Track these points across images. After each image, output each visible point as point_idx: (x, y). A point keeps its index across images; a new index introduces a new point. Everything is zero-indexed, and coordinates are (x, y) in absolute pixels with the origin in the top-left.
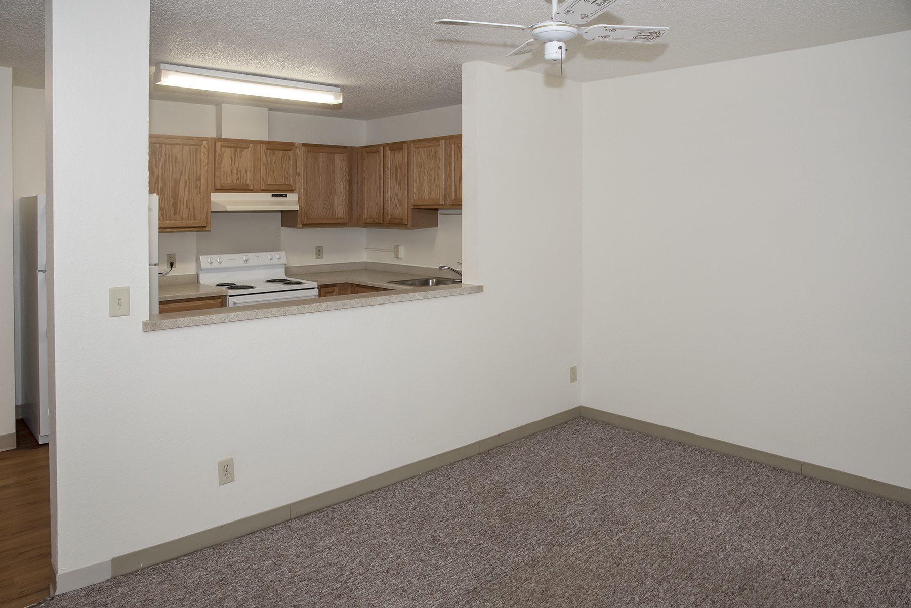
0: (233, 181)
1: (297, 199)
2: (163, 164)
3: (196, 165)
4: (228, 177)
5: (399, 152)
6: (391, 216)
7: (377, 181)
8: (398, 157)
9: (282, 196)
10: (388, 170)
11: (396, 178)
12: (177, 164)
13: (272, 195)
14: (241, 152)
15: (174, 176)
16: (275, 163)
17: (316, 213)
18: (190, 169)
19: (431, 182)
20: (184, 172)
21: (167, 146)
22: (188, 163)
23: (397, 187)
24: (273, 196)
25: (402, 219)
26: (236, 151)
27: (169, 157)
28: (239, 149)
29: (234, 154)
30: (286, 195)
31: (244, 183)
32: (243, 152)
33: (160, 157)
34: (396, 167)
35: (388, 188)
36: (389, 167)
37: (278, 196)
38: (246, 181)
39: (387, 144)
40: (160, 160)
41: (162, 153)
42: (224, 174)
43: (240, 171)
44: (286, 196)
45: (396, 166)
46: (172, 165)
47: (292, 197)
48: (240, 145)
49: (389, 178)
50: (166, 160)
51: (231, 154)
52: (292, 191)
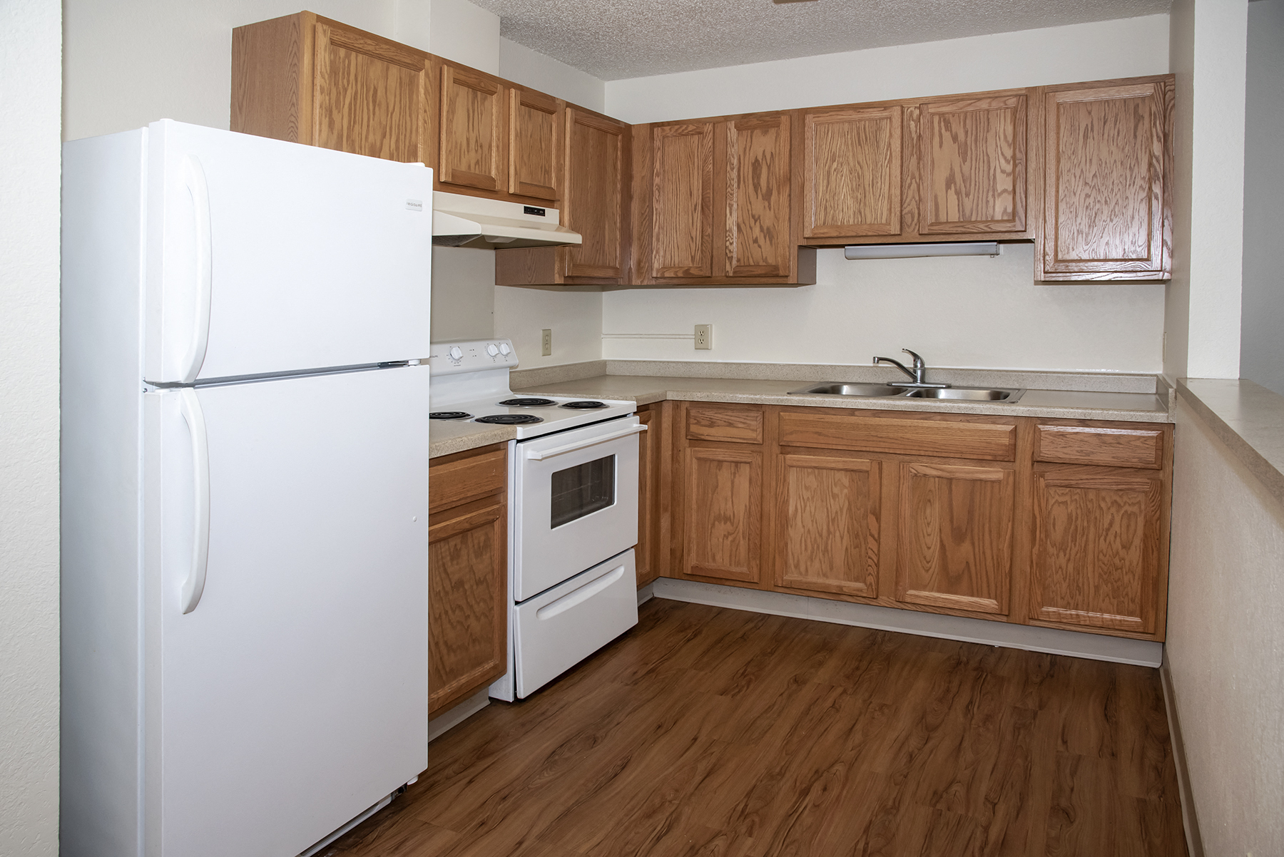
0: (469, 166)
1: (558, 223)
2: (350, 104)
3: (410, 116)
4: (462, 156)
5: (765, 133)
6: (738, 260)
7: (695, 192)
8: (763, 144)
9: (537, 212)
10: (732, 169)
11: (756, 187)
12: (377, 108)
13: (526, 208)
14: (484, 99)
15: (371, 137)
16: (531, 136)
18: (399, 125)
19: (861, 190)
20: (388, 130)
21: (360, 56)
22: (397, 109)
23: (758, 206)
24: (527, 210)
25: (776, 268)
26: (475, 97)
27: (362, 85)
28: (479, 93)
29: (473, 103)
30: (544, 210)
31: (487, 174)
32: (486, 103)
33: (345, 81)
34: (756, 165)
35: (731, 206)
36: (735, 162)
37: (532, 211)
38: (490, 173)
39: (727, 119)
40: (345, 90)
41: (349, 74)
42: (456, 147)
43: (481, 146)
44: (544, 213)
45: (757, 160)
46: (368, 109)
47: (552, 216)
48: (483, 85)
49: (736, 185)
50: (356, 93)
51: (468, 105)
52: (551, 203)
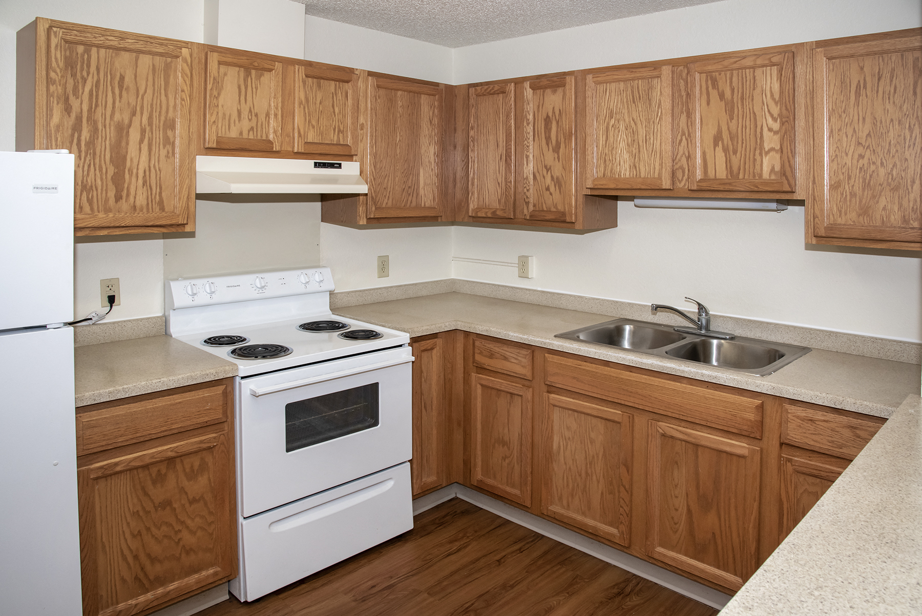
0: (241, 133)
1: (359, 174)
2: (91, 92)
3: (166, 96)
4: (232, 125)
5: (554, 92)
6: (534, 206)
7: (500, 144)
8: (553, 100)
9: (332, 166)
10: (528, 124)
11: (548, 139)
12: (124, 93)
13: (315, 163)
14: (259, 77)
15: (117, 117)
16: (320, 103)
17: (391, 200)
18: (152, 105)
19: (636, 146)
20: (138, 109)
21: (102, 51)
22: (150, 91)
23: (549, 156)
24: (317, 165)
25: (564, 214)
26: (248, 74)
27: (106, 75)
28: (253, 72)
29: (245, 80)
30: (340, 164)
31: (264, 138)
32: (262, 78)
33: (85, 74)
34: (548, 120)
35: (527, 157)
36: (531, 117)
37: (324, 165)
38: (267, 136)
39: (524, 79)
40: (85, 81)
41: (89, 66)
42: (224, 118)
43: (256, 115)
44: (340, 166)
45: (548, 116)
46: (113, 93)
47: (350, 168)
48: (256, 64)
49: (531, 138)
50: (98, 81)
51: (238, 81)
52: (350, 157)
